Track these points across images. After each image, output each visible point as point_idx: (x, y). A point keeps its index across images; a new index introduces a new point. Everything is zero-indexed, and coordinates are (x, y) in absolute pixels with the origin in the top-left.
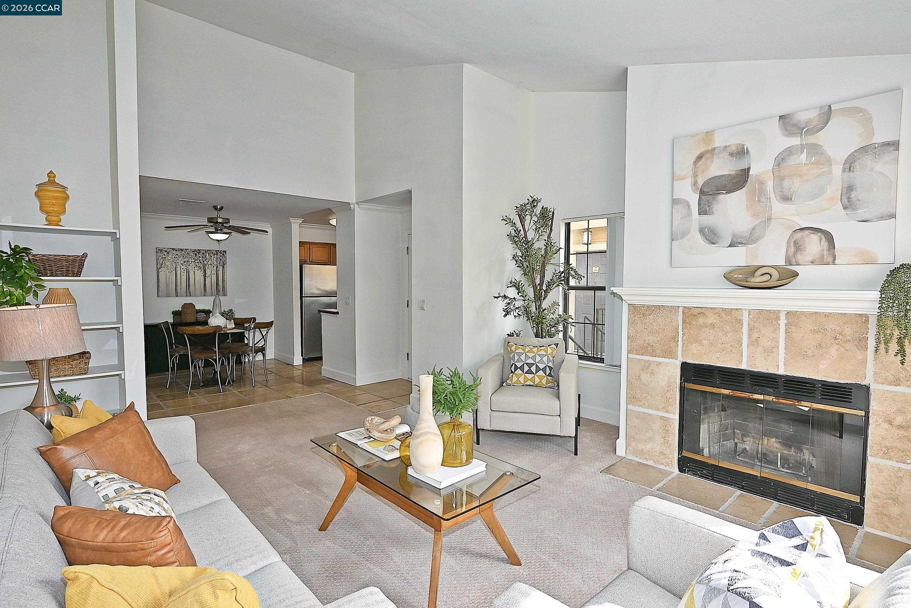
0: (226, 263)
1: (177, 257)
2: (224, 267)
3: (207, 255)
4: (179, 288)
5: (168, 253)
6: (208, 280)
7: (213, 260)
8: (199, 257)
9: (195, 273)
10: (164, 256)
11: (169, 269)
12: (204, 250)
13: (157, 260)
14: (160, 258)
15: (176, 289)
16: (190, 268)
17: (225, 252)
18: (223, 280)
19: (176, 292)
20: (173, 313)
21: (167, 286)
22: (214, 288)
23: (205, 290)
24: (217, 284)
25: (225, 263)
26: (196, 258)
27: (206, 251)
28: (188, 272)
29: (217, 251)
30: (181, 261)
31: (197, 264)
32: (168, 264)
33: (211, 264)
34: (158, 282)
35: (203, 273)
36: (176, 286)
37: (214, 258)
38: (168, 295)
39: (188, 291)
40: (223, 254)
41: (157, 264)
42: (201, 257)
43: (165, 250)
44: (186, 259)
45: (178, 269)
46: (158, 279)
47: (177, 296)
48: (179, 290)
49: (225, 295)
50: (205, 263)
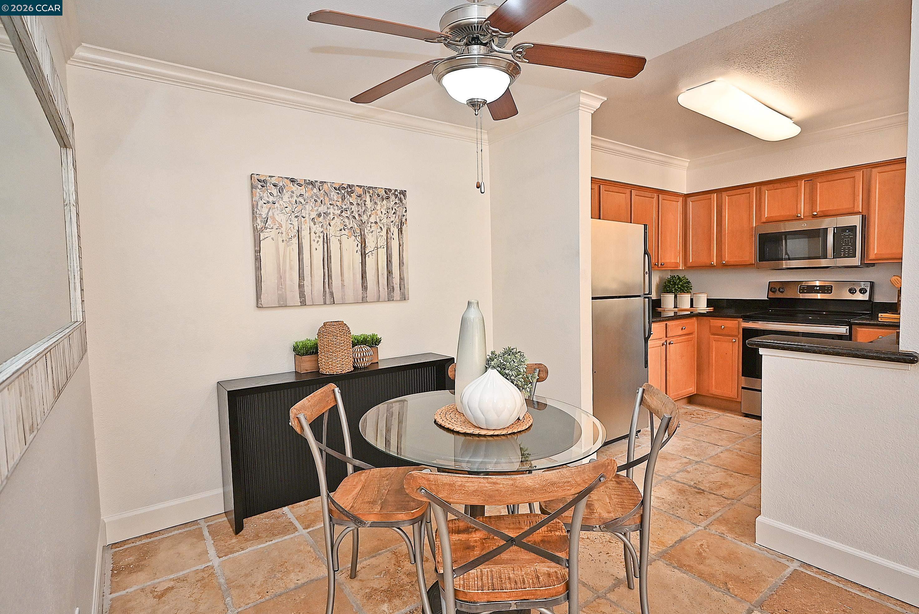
0: (406, 220)
1: (302, 201)
2: (401, 231)
3: (368, 199)
4: (307, 283)
5: (281, 191)
6: (370, 261)
7: (379, 212)
8: (351, 204)
9: (343, 243)
10: (271, 199)
11: (284, 233)
12: (360, 187)
13: (254, 207)
14: (261, 203)
15: (301, 286)
16: (332, 231)
17: (403, 193)
18: (401, 263)
19: (302, 295)
20: (295, 349)
21: (281, 277)
22: (383, 281)
23: (364, 287)
24: (390, 272)
25: (404, 220)
26: (344, 207)
27: (366, 189)
28: (326, 241)
29: (387, 191)
30: (310, 211)
31: (346, 220)
32: (281, 218)
33: (376, 223)
34: (258, 268)
35: (359, 245)
36: (301, 277)
37: (382, 206)
38: (283, 305)
39: (327, 290)
40: (400, 200)
41: (254, 218)
42: (355, 203)
43: (274, 180)
44: (323, 209)
45: (305, 233)
46: (258, 259)
47: (303, 303)
48: (307, 290)
49: (404, 298)
50: (365, 218)
